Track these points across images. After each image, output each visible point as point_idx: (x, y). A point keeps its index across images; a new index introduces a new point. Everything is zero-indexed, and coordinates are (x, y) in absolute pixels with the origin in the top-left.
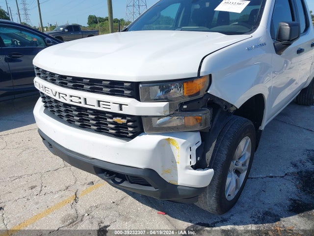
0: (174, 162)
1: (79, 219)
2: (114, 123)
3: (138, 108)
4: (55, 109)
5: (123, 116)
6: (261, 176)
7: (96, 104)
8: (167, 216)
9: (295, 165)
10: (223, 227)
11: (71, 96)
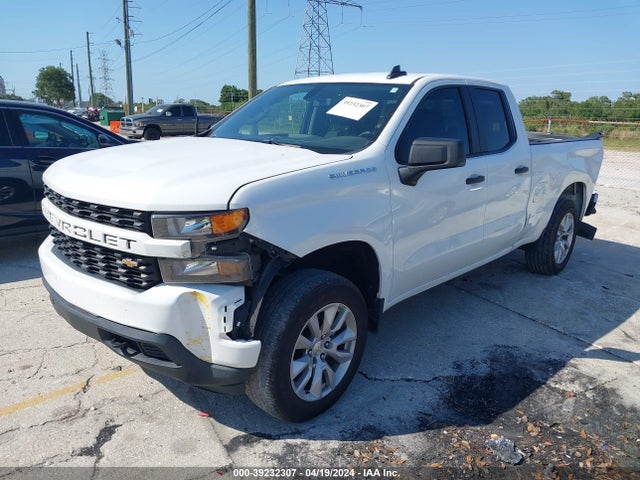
0: (204, 327)
1: (80, 414)
2: (124, 266)
3: (148, 247)
4: (70, 252)
5: (133, 257)
6: (392, 377)
7: (101, 238)
8: (211, 419)
9: (458, 366)
10: (289, 441)
11: (76, 227)
